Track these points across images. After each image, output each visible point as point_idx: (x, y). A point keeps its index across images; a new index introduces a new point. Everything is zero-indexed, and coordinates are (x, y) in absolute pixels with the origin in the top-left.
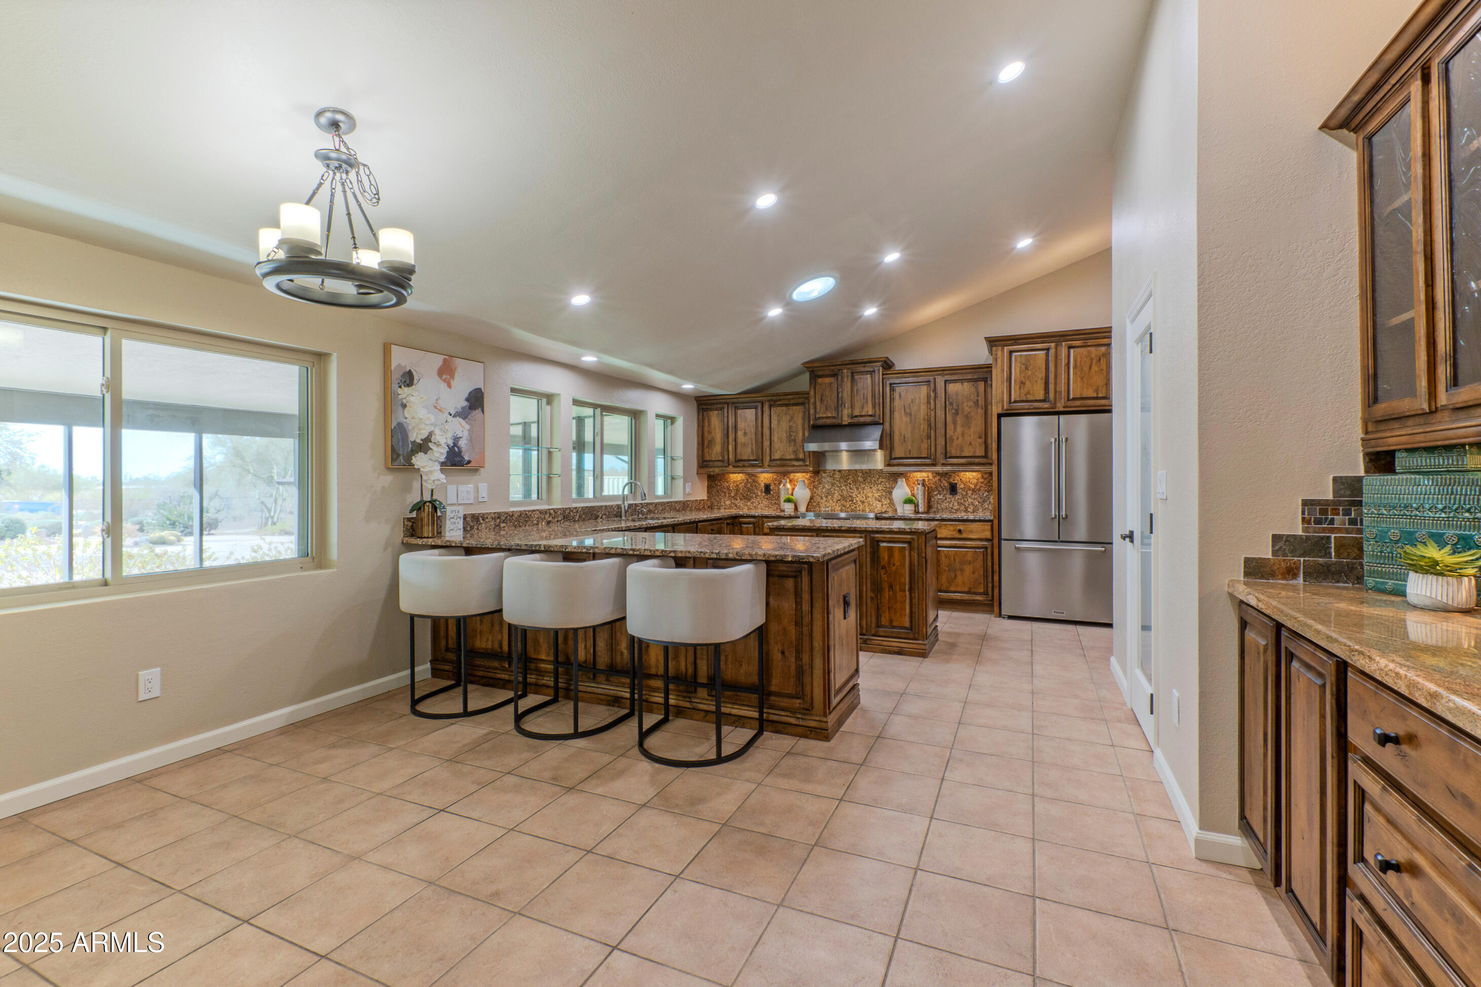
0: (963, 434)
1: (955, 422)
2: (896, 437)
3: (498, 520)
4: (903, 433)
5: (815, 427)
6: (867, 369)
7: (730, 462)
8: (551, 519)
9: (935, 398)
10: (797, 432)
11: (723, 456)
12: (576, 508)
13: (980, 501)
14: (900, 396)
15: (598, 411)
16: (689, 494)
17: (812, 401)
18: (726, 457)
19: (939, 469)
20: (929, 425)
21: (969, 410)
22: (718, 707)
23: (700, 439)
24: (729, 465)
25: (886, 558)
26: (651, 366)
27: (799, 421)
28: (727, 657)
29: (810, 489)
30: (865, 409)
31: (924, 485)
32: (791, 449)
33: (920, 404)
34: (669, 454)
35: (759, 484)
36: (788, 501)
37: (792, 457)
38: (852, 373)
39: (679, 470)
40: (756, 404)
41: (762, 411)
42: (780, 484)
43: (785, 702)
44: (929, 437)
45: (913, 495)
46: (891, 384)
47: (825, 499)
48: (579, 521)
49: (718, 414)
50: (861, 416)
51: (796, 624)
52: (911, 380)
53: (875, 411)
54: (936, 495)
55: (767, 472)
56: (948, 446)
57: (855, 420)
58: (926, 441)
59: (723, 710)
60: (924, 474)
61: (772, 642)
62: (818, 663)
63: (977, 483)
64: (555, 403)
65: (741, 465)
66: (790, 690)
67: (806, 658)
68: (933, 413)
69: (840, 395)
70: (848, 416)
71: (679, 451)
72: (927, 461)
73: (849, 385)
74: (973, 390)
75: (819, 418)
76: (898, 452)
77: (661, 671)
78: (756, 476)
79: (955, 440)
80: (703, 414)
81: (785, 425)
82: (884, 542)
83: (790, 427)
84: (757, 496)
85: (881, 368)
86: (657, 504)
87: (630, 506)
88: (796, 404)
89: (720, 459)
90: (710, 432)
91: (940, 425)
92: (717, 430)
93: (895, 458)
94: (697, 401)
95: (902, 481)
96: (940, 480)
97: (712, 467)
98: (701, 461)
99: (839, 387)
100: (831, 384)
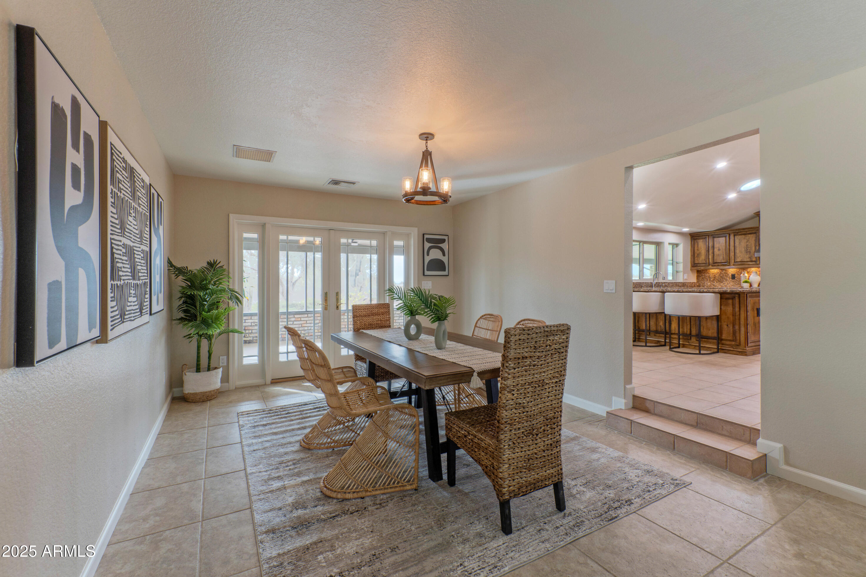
10: (751, 248)
11: (706, 261)
15: (641, 244)
16: (686, 279)
18: (708, 261)
22: (700, 344)
23: (693, 254)
24: (709, 265)
26: (669, 224)
27: (753, 242)
28: (704, 327)
32: (747, 256)
35: (728, 275)
36: (746, 282)
37: (748, 260)
39: (681, 267)
40: (726, 235)
41: (730, 238)
42: (741, 274)
43: (728, 343)
51: (733, 316)
55: (732, 268)
59: (701, 345)
61: (723, 322)
62: (743, 329)
65: (717, 265)
66: (731, 338)
67: (737, 327)
71: (680, 259)
77: (677, 332)
78: (726, 271)
80: (694, 242)
81: (743, 243)
83: (747, 245)
84: (726, 280)
86: (669, 283)
87: (656, 283)
88: (751, 234)
89: (704, 262)
90: (698, 250)
92: (703, 249)
94: (691, 236)
97: (699, 267)
98: (693, 264)
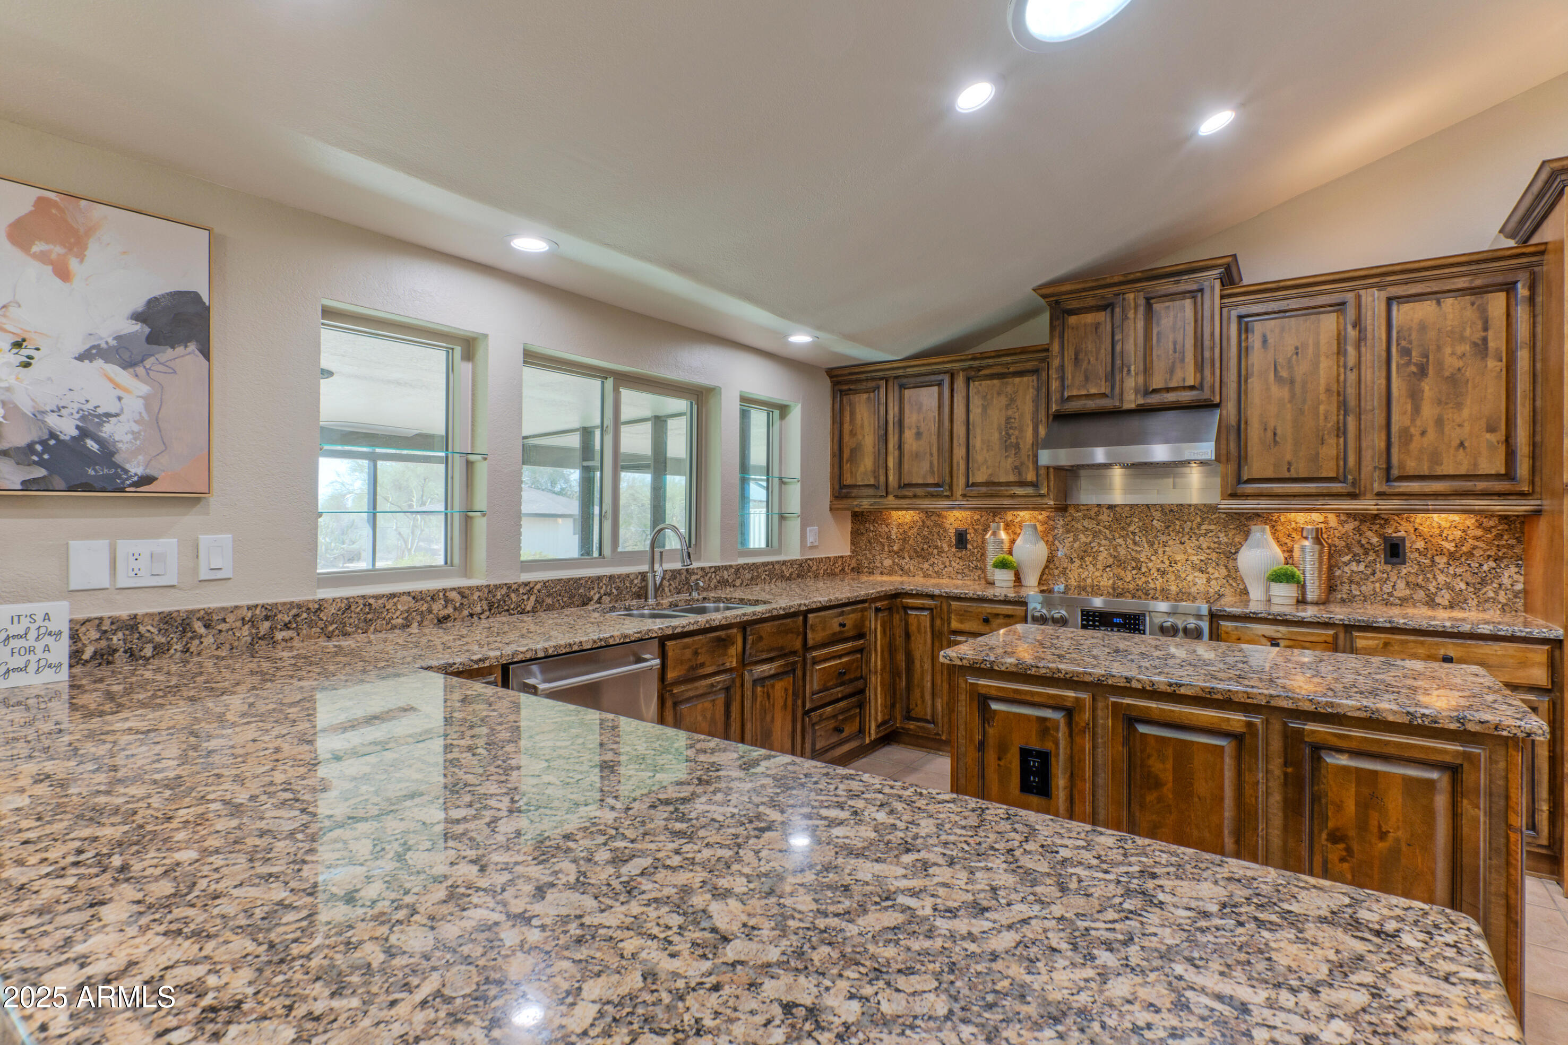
0: (1439, 422)
1: (1415, 396)
2: (1254, 433)
3: (267, 625)
4: (1272, 424)
5: (1061, 417)
6: (1183, 287)
7: (890, 489)
8: (450, 610)
9: (1361, 340)
10: (1021, 430)
11: (876, 478)
12: (526, 584)
13: (1471, 579)
14: (1265, 341)
15: (610, 383)
16: (812, 547)
17: (1056, 363)
18: (882, 479)
19: (1368, 504)
20: (1343, 405)
21: (1460, 364)
23: (836, 447)
24: (887, 493)
25: (1350, 807)
27: (1027, 407)
29: (1047, 542)
30: (1179, 374)
31: (1318, 540)
32: (1009, 463)
33: (1317, 355)
34: (776, 474)
35: (946, 531)
36: (1003, 565)
37: (1012, 478)
38: (1148, 300)
39: (794, 504)
40: (940, 377)
41: (952, 391)
42: (986, 530)
44: (1341, 431)
45: (1289, 560)
46: (1240, 317)
47: (1078, 562)
48: (534, 610)
49: (869, 398)
50: (1168, 390)
52: (1293, 304)
53: (1202, 379)
54: (1346, 564)
55: (960, 508)
56: (1395, 451)
57: (1154, 399)
58: (1332, 441)
60: (1317, 517)
63: (1463, 540)
64: (480, 354)
65: (910, 494)
68: (1352, 377)
69: (1118, 348)
70: (1137, 392)
71: (794, 469)
72: (1337, 487)
73: (1140, 324)
74: (1470, 313)
75: (1070, 398)
76: (1258, 465)
78: (939, 516)
79: (1417, 438)
80: (842, 401)
81: (996, 416)
82: (1340, 751)
83: (1008, 419)
84: (941, 551)
85: (1217, 284)
86: (738, 568)
88: (1021, 374)
89: (872, 482)
90: (853, 434)
91: (1373, 401)
92: (867, 429)
93: (1249, 481)
94: (831, 377)
95: (1264, 531)
96: (1357, 530)
97: (856, 497)
98: (837, 487)
99: (1117, 331)
100: (1097, 326)
